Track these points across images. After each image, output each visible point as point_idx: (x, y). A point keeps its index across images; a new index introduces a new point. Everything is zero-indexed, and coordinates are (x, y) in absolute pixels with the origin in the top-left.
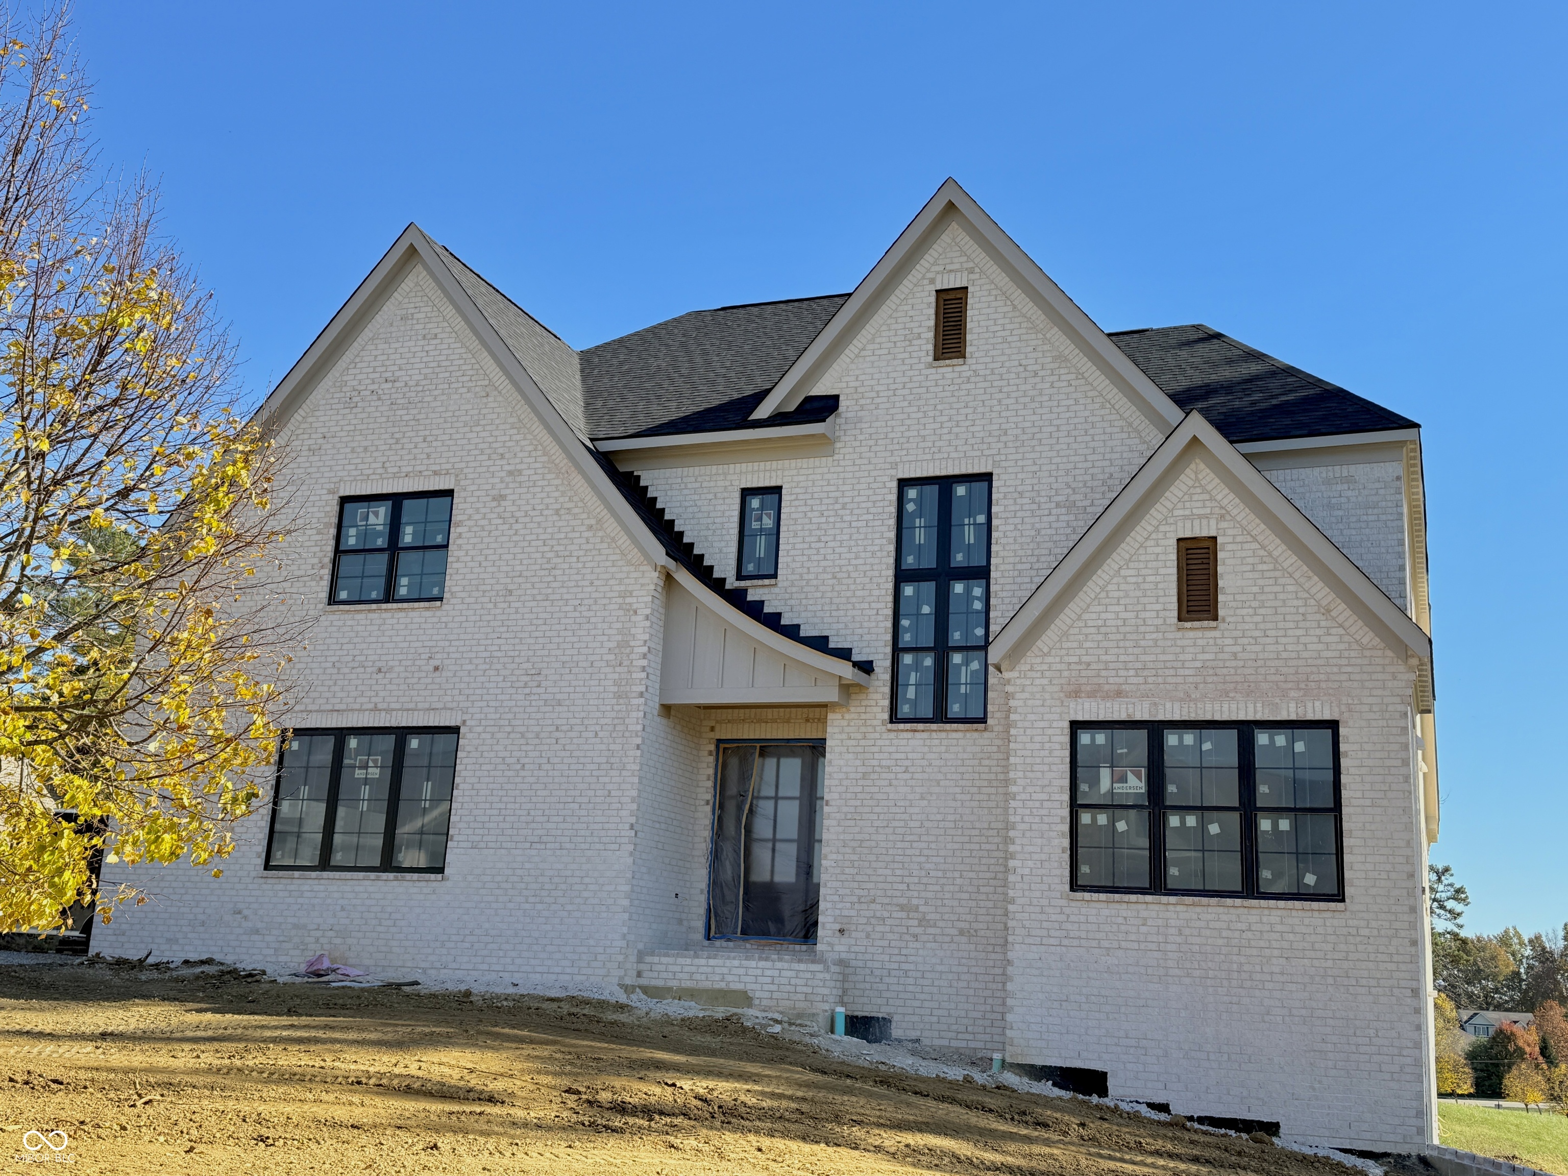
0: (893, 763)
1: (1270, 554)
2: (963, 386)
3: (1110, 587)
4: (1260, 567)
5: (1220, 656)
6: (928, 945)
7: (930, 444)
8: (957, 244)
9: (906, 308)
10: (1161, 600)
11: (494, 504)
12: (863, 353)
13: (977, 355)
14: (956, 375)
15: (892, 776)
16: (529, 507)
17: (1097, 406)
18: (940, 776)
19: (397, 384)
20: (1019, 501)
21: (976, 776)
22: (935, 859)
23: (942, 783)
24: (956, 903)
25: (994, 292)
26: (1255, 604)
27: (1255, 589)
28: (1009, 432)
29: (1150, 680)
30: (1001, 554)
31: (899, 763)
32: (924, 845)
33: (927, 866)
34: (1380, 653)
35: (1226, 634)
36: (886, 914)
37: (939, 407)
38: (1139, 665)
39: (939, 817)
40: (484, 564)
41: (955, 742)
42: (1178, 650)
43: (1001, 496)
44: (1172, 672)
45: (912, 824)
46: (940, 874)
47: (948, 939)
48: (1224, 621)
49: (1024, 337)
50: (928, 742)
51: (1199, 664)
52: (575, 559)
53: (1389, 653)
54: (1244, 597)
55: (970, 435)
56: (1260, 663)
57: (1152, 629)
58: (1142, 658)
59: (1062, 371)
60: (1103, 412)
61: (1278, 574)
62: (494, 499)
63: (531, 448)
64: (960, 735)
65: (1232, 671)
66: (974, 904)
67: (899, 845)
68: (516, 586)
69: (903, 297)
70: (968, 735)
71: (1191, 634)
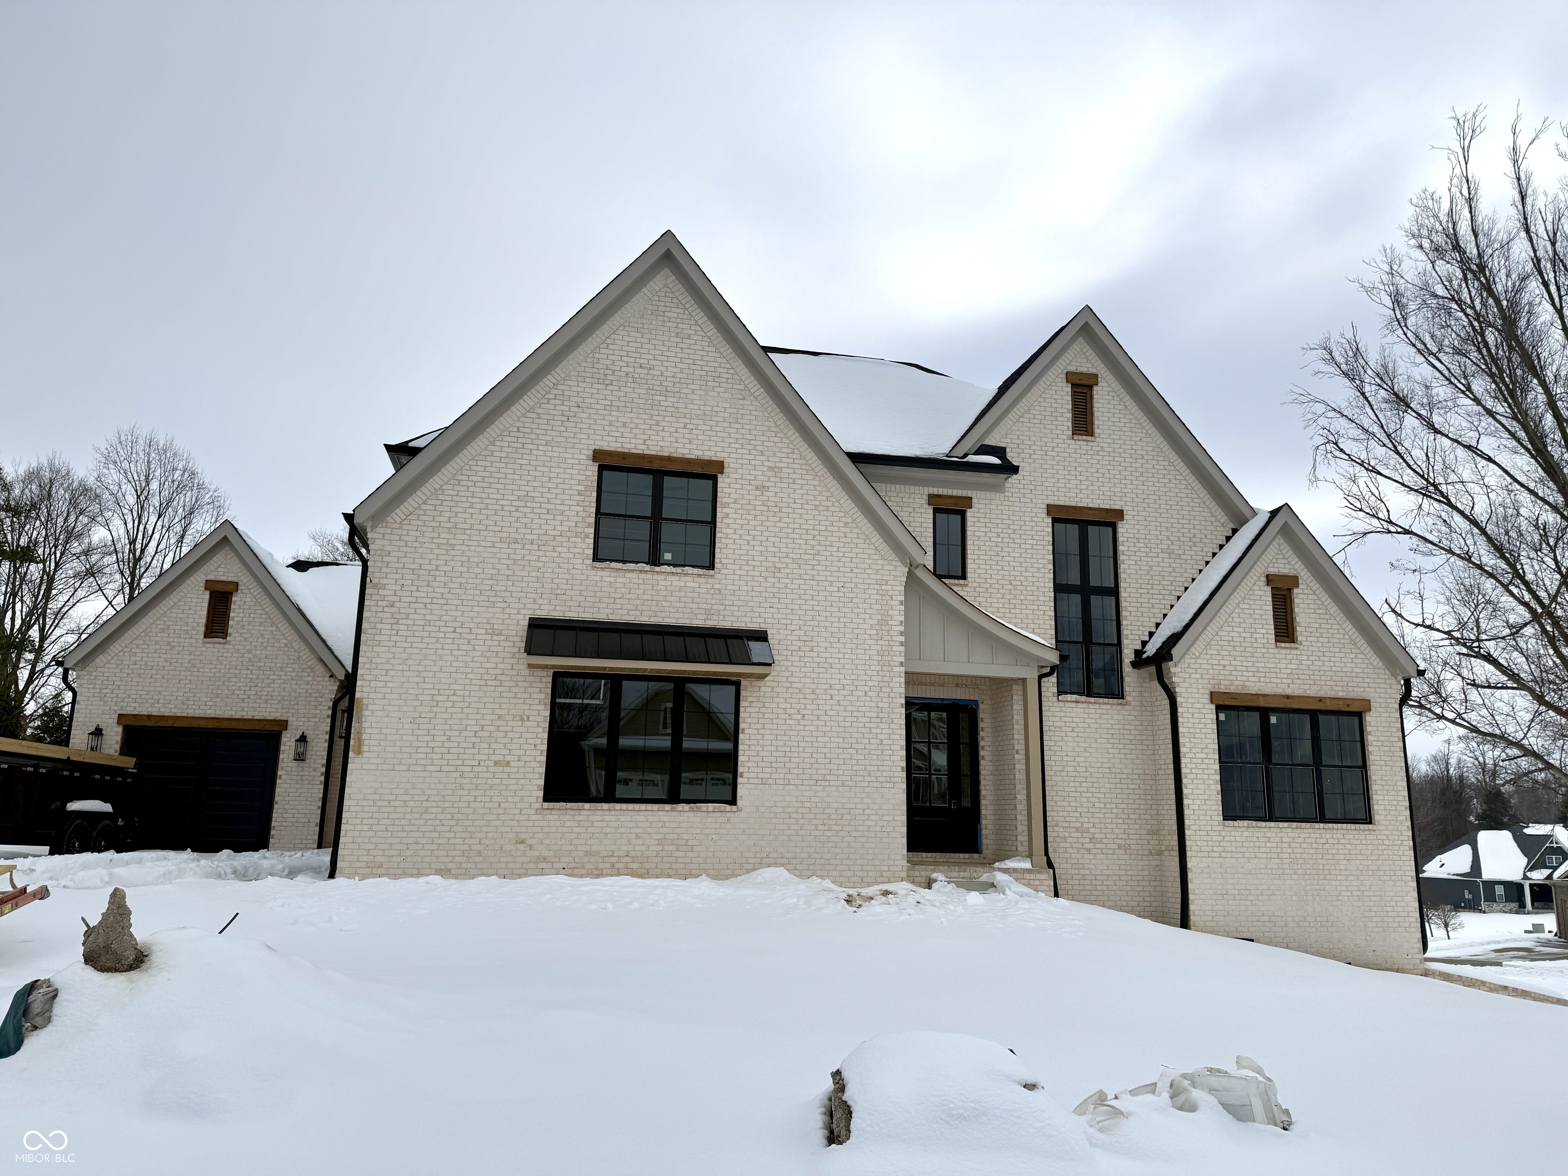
0: (1063, 724)
1: (1323, 604)
2: (1094, 457)
3: (1234, 615)
4: (1318, 611)
5: (1300, 667)
6: (1098, 856)
7: (1074, 495)
8: (1084, 354)
9: (1051, 392)
10: (1265, 626)
11: (758, 493)
12: (1022, 420)
13: (1102, 436)
14: (1089, 448)
15: (1064, 734)
16: (791, 500)
17: (1183, 486)
18: (1097, 736)
19: (652, 372)
20: (1137, 545)
21: (1122, 737)
22: (1098, 795)
23: (1099, 740)
24: (1114, 826)
25: (1111, 394)
26: (1317, 635)
27: (1317, 625)
28: (1128, 495)
29: (1262, 679)
30: (1128, 580)
31: (1068, 724)
32: (1090, 785)
33: (1093, 800)
34: (1382, 671)
35: (1303, 653)
36: (1067, 835)
37: (1078, 469)
38: (1255, 669)
39: (1098, 765)
40: (752, 543)
41: (1105, 712)
42: (1277, 661)
43: (1125, 539)
44: (1274, 675)
45: (1079, 769)
46: (1102, 805)
47: (1111, 851)
48: (1301, 644)
49: (1134, 430)
50: (1087, 710)
51: (1289, 671)
52: (835, 549)
53: (1387, 672)
54: (1311, 630)
55: (1101, 493)
56: (1322, 673)
57: (1261, 645)
58: (1257, 664)
59: (1160, 458)
60: (1186, 491)
61: (1328, 617)
62: (757, 488)
63: (789, 451)
64: (1108, 707)
65: (1307, 677)
66: (1126, 826)
67: (1072, 784)
68: (784, 565)
69: (1048, 383)
70: (1114, 707)
71: (1284, 651)
